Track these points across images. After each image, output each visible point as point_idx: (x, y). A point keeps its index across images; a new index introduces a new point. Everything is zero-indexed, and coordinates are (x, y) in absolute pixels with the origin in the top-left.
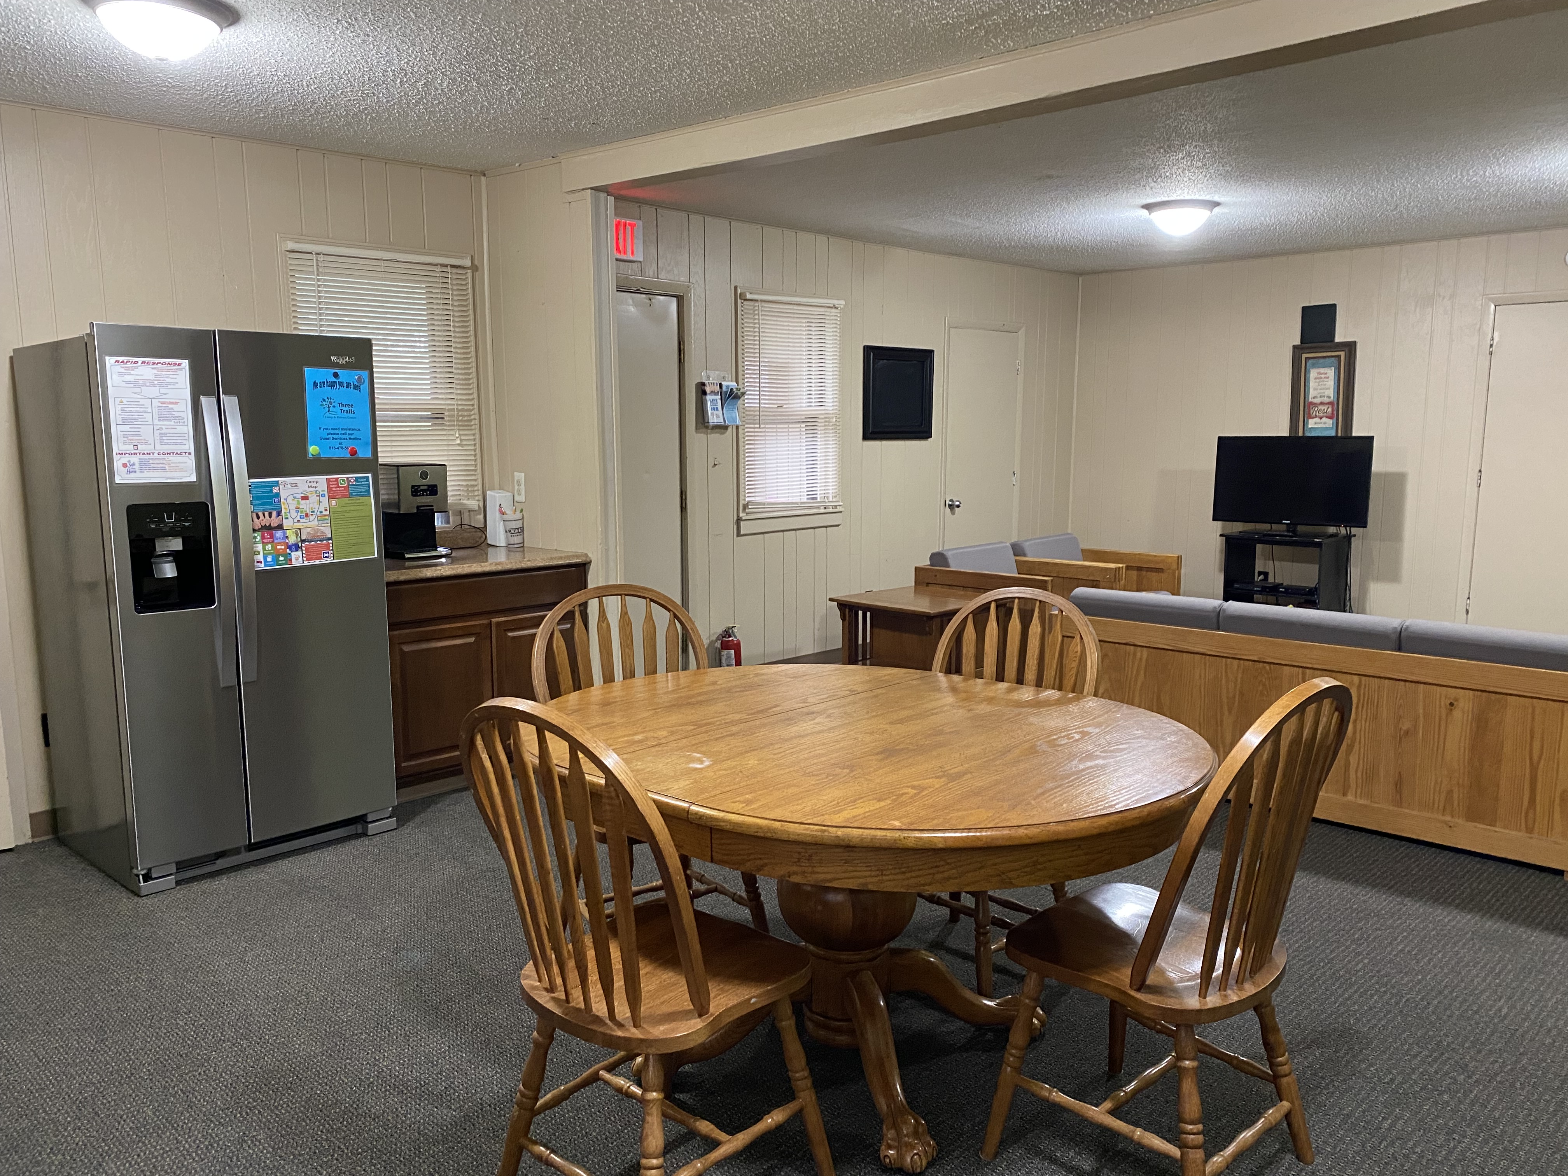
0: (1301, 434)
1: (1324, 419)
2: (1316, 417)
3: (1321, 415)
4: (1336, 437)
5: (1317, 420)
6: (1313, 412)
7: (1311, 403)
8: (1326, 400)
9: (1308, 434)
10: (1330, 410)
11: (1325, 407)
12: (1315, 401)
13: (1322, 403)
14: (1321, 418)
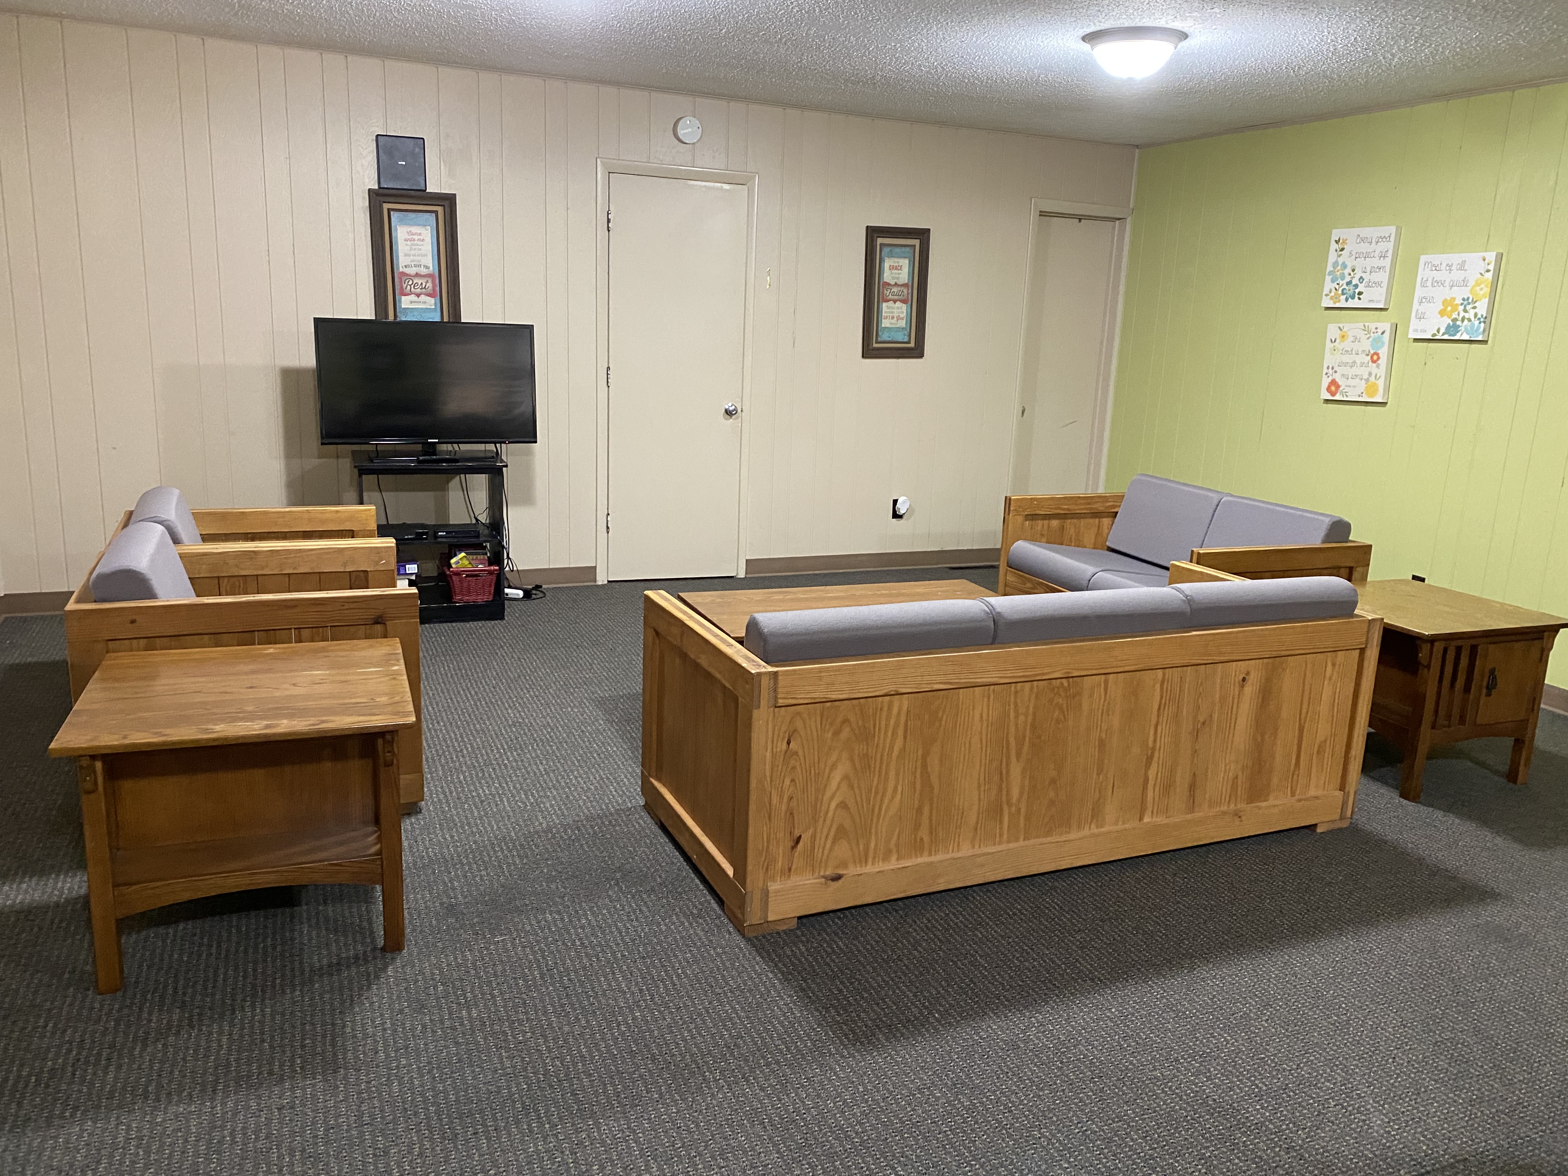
0: (391, 318)
1: (423, 298)
2: (411, 293)
3: (419, 291)
4: (442, 322)
5: (413, 297)
6: (407, 286)
7: (403, 274)
8: (423, 271)
9: (402, 318)
10: (429, 285)
11: (423, 281)
12: (407, 271)
13: (417, 275)
14: (418, 295)
